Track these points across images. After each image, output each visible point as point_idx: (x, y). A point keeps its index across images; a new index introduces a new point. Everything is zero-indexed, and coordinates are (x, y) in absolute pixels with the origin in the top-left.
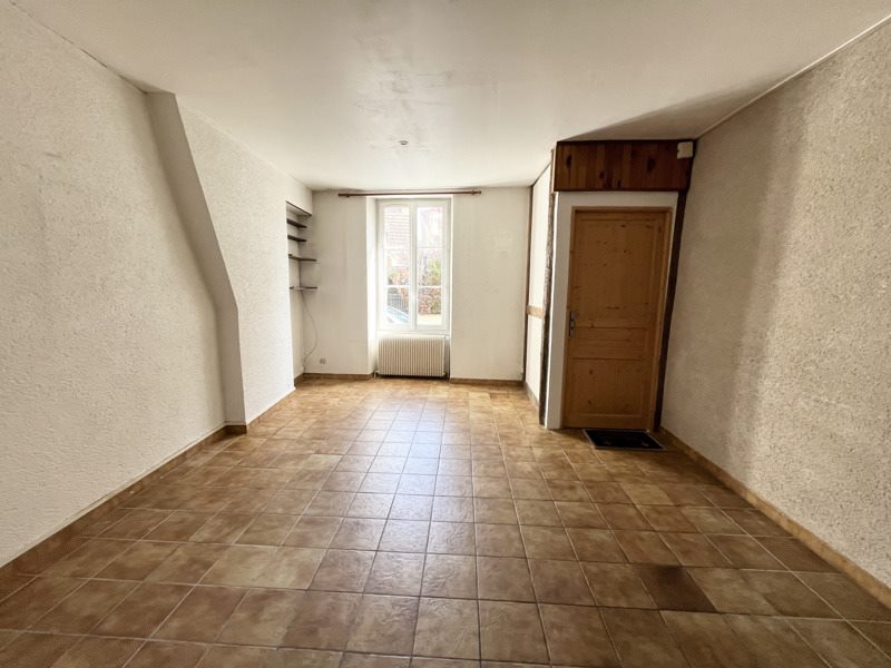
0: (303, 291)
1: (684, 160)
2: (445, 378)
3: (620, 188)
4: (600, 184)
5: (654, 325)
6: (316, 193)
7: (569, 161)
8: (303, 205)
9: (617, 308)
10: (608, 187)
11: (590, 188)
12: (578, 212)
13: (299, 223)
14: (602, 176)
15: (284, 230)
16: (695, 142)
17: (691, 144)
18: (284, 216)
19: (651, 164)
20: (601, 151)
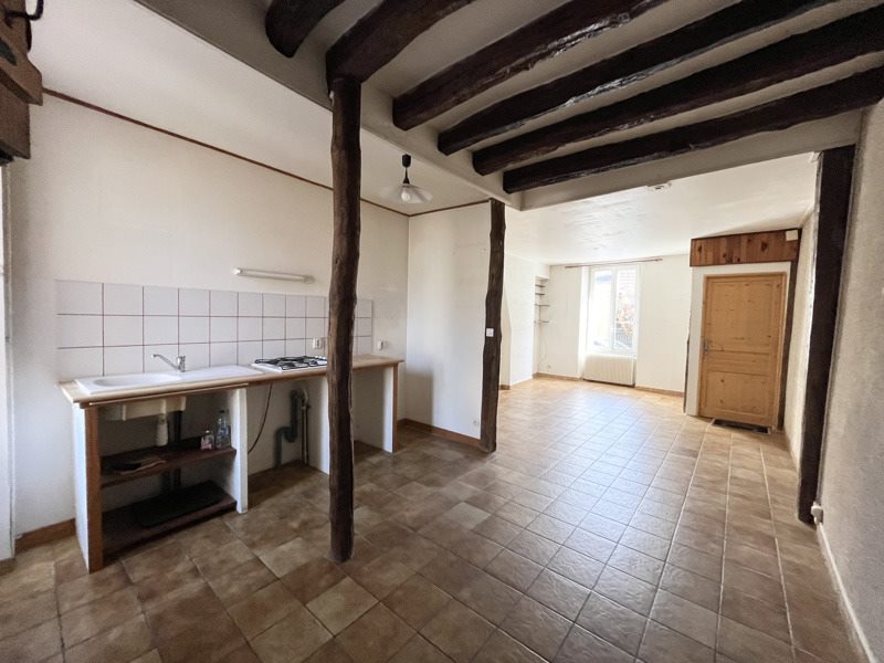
0: (541, 323)
1: (791, 242)
2: (633, 386)
3: (739, 262)
4: (723, 261)
5: (776, 351)
6: (551, 267)
7: (700, 249)
8: (544, 276)
9: (742, 339)
10: (730, 262)
11: (716, 263)
12: (708, 278)
13: (542, 284)
14: (724, 256)
15: (533, 290)
16: (800, 231)
17: (796, 232)
18: (534, 282)
19: (765, 246)
20: (724, 242)
